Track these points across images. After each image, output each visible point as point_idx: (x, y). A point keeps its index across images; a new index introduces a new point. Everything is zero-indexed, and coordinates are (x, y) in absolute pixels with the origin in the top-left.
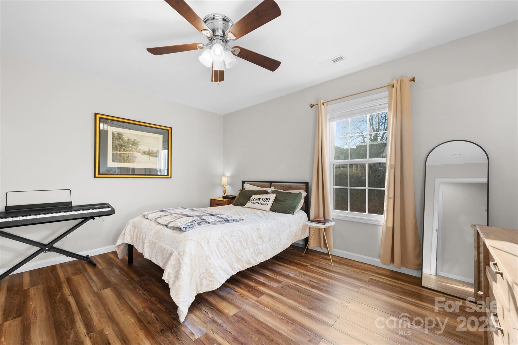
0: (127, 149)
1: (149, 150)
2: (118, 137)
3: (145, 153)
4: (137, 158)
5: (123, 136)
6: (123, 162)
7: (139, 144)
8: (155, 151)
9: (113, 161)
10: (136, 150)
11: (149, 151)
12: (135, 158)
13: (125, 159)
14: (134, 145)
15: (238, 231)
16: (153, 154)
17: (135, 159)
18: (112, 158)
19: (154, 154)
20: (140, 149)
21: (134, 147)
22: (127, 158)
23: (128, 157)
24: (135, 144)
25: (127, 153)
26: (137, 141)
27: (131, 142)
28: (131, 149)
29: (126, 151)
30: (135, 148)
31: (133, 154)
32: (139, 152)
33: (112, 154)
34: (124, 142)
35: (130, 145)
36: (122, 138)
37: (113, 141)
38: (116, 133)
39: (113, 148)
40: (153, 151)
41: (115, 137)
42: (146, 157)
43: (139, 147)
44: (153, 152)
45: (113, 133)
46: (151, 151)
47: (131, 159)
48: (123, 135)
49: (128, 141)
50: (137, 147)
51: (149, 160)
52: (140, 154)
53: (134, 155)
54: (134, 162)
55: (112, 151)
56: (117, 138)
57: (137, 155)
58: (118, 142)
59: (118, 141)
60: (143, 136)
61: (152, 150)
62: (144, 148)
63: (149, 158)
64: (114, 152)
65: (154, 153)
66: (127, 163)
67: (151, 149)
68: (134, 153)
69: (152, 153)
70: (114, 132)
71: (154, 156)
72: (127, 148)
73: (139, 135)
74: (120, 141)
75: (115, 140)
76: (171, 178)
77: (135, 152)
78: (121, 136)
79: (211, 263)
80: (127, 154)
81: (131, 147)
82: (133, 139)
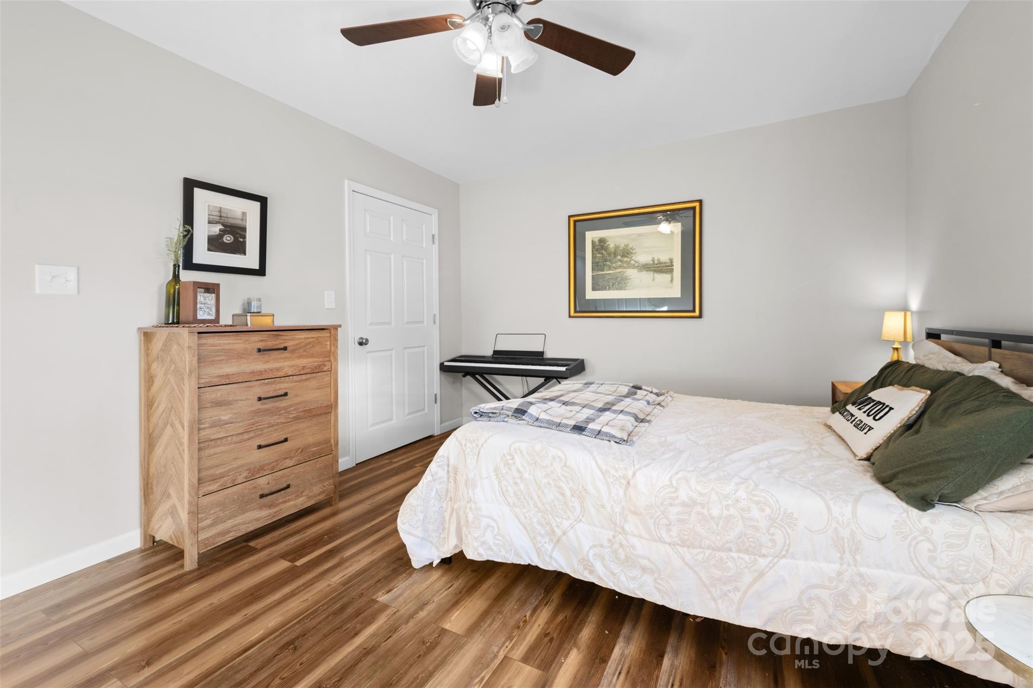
0: (614, 265)
1: (653, 261)
2: (599, 247)
3: (646, 267)
4: (630, 279)
5: (608, 243)
6: (608, 290)
7: (634, 251)
8: (664, 261)
9: (594, 289)
10: (629, 264)
11: (652, 263)
12: (627, 279)
13: (611, 284)
14: (625, 256)
15: (554, 458)
16: (660, 267)
17: (626, 281)
18: (592, 284)
19: (663, 267)
20: (635, 261)
21: (626, 259)
22: (614, 282)
23: (615, 280)
24: (628, 254)
25: (614, 271)
26: (630, 246)
27: (621, 250)
28: (620, 263)
29: (612, 269)
30: (627, 262)
31: (624, 272)
32: (634, 267)
33: (591, 277)
34: (609, 255)
35: (619, 257)
36: (607, 247)
37: (593, 254)
38: (596, 240)
39: (592, 266)
40: (661, 261)
41: (596, 248)
42: (647, 276)
43: (633, 258)
44: (661, 263)
45: (592, 241)
46: (656, 262)
47: (620, 283)
48: (608, 241)
49: (615, 250)
50: (631, 258)
51: (654, 280)
52: (636, 271)
53: (625, 274)
54: (626, 288)
55: (592, 272)
56: (599, 249)
57: (631, 273)
58: (599, 255)
59: (600, 253)
60: (640, 235)
61: (658, 260)
62: (643, 258)
63: (652, 276)
64: (595, 274)
65: (662, 265)
66: (614, 290)
67: (656, 259)
68: (625, 270)
69: (659, 265)
70: (594, 240)
71: (663, 272)
72: (614, 263)
73: (633, 234)
74: (602, 254)
75: (595, 252)
76: (700, 316)
77: (626, 268)
78: (605, 243)
79: (473, 499)
80: (613, 273)
81: (620, 261)
82: (623, 245)
